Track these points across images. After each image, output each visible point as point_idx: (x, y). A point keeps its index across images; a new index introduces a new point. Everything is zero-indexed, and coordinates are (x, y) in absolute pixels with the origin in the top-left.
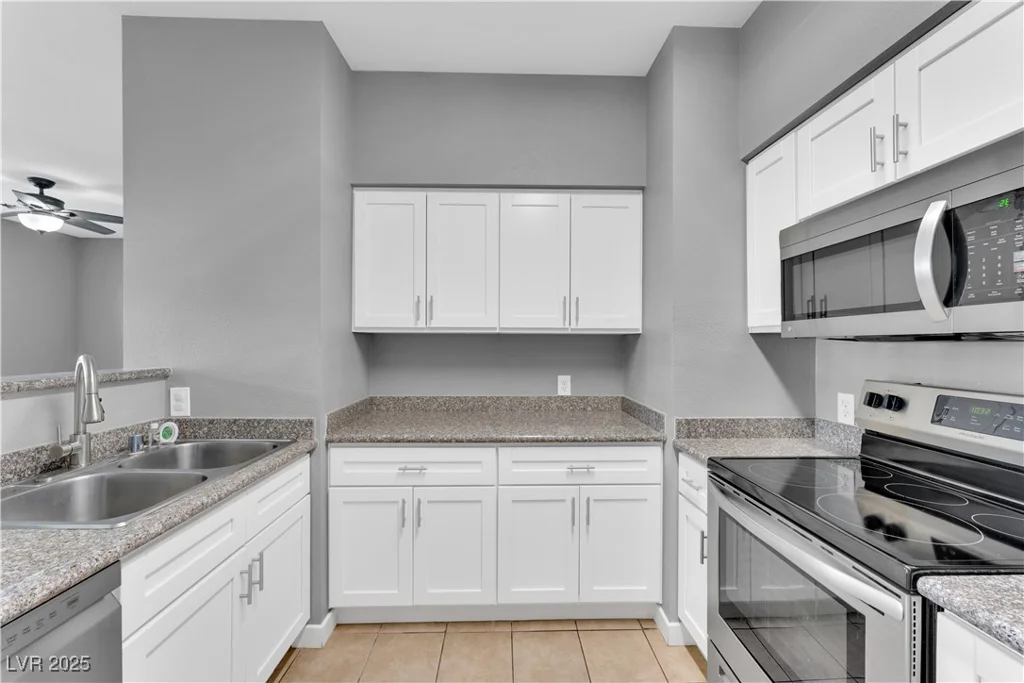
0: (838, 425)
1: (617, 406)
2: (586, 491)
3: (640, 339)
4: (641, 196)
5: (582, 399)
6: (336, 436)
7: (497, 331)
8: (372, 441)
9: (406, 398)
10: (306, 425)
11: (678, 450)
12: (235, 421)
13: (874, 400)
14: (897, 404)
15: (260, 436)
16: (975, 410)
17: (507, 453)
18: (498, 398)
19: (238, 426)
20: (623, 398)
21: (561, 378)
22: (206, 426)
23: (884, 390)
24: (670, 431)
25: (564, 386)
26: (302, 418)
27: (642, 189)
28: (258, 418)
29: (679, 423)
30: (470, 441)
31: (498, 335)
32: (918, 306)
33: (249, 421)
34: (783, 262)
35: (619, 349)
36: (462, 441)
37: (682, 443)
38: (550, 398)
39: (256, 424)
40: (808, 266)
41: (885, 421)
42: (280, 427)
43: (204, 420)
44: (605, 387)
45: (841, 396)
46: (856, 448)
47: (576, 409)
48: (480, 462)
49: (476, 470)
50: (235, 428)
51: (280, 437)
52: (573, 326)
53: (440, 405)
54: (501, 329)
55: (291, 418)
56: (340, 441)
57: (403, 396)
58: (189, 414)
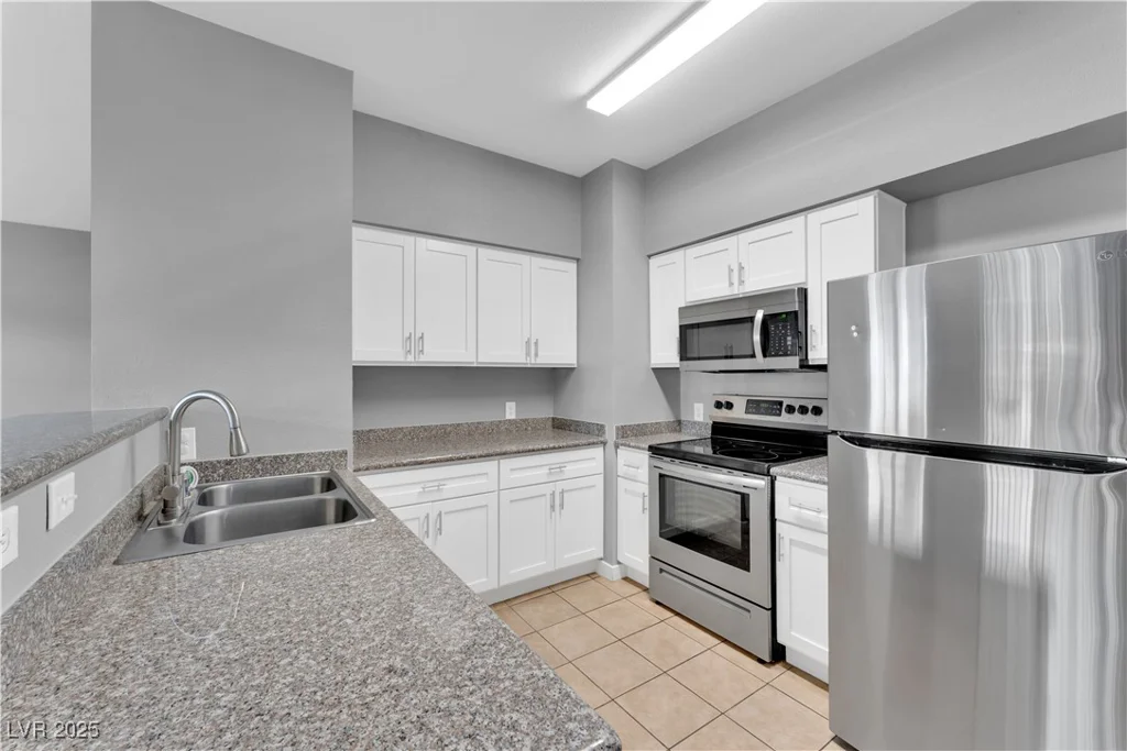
0: (695, 423)
1: (550, 423)
2: (560, 486)
3: (575, 373)
4: (575, 265)
5: (524, 421)
6: (363, 465)
7: (475, 365)
8: (398, 465)
9: (370, 431)
10: (341, 456)
11: (617, 447)
12: (259, 459)
13: (719, 405)
14: (729, 406)
15: (290, 471)
16: (763, 405)
17: (507, 463)
18: (458, 425)
19: (263, 463)
20: (553, 419)
21: (508, 404)
22: (221, 468)
23: (723, 400)
24: (611, 435)
25: (511, 411)
26: (336, 450)
27: (578, 260)
28: (287, 454)
29: (617, 428)
30: (481, 456)
31: (477, 368)
32: (753, 356)
33: (275, 457)
34: (681, 327)
35: (553, 379)
36: (474, 457)
37: (620, 441)
38: (500, 422)
39: (285, 460)
40: (695, 330)
41: (724, 416)
42: (313, 460)
43: (219, 462)
44: (542, 410)
45: (696, 405)
46: (708, 433)
47: (520, 428)
48: (486, 474)
49: (483, 480)
50: (259, 466)
51: (313, 470)
52: (533, 362)
53: (405, 435)
54: (478, 363)
55: (323, 451)
56: (367, 469)
57: (368, 429)
58: (195, 457)
